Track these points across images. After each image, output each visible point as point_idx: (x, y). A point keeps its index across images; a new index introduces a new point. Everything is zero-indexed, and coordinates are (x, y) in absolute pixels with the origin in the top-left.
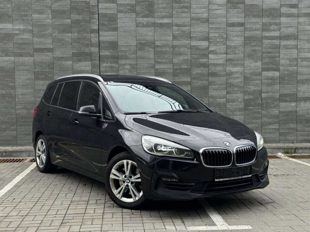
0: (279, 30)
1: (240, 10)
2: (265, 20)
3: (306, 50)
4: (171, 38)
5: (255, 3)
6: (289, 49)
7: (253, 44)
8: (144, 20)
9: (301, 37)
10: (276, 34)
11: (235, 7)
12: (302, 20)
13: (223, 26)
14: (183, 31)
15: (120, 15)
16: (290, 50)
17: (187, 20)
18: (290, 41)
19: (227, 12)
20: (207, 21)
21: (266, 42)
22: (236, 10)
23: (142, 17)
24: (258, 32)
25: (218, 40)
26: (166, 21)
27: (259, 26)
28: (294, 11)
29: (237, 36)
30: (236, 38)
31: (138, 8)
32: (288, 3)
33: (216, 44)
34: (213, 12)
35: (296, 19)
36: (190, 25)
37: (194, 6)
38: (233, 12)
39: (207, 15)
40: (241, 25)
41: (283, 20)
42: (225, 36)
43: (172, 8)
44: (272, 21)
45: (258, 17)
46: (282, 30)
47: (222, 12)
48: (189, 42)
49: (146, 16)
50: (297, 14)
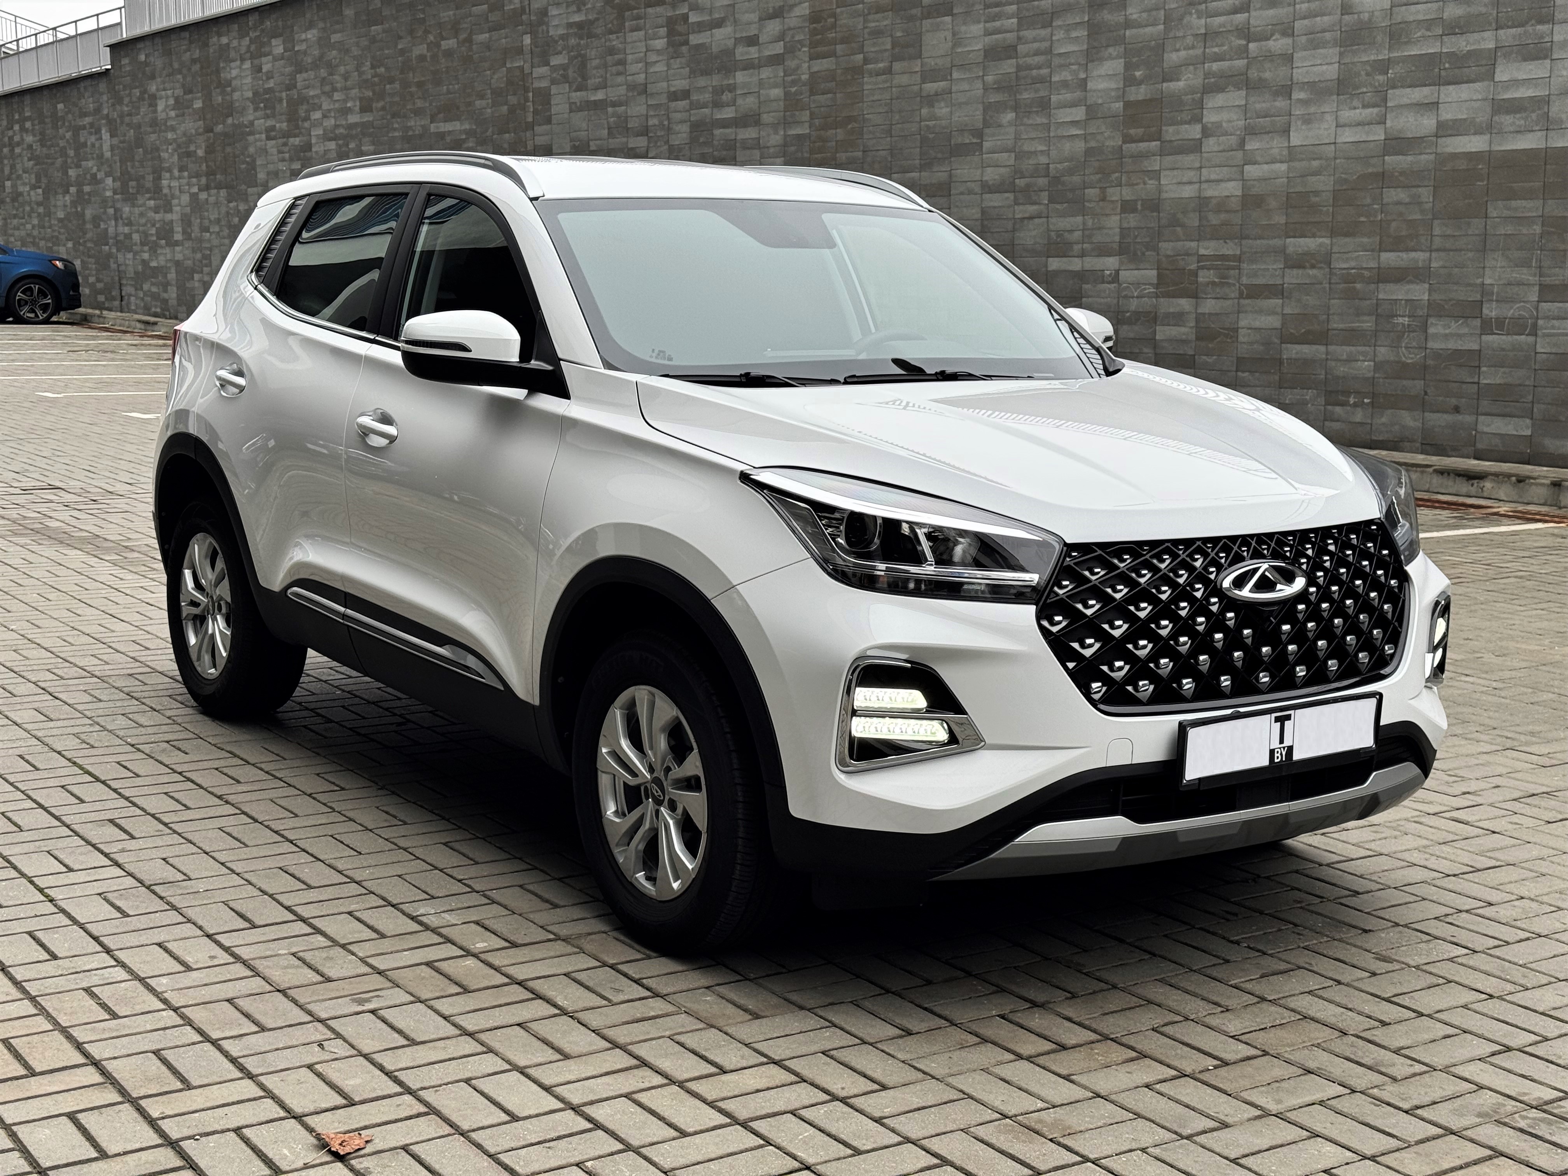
0: (733, 103)
1: (683, 60)
2: (716, 80)
3: (772, 150)
4: (606, 131)
5: (700, 41)
6: (748, 148)
7: (701, 140)
8: (577, 96)
9: (766, 118)
10: (728, 113)
11: (676, 55)
12: (766, 73)
13: (663, 99)
14: (619, 117)
15: (554, 90)
16: (748, 152)
17: (622, 90)
18: (749, 129)
19: (668, 66)
20: (644, 90)
21: (718, 132)
22: (678, 60)
23: (576, 91)
24: (706, 111)
25: (659, 134)
26: (600, 95)
27: (707, 97)
28: (753, 52)
29: (682, 122)
30: (680, 126)
31: (570, 72)
32: (744, 35)
33: (656, 142)
34: (652, 70)
35: (756, 71)
36: (625, 103)
37: (630, 57)
38: (676, 63)
39: (643, 76)
40: (685, 94)
41: (740, 77)
42: (666, 123)
43: (605, 66)
44: (725, 82)
45: (707, 74)
46: (740, 101)
47: (660, 68)
48: (625, 140)
49: (578, 89)
50: (757, 61)
